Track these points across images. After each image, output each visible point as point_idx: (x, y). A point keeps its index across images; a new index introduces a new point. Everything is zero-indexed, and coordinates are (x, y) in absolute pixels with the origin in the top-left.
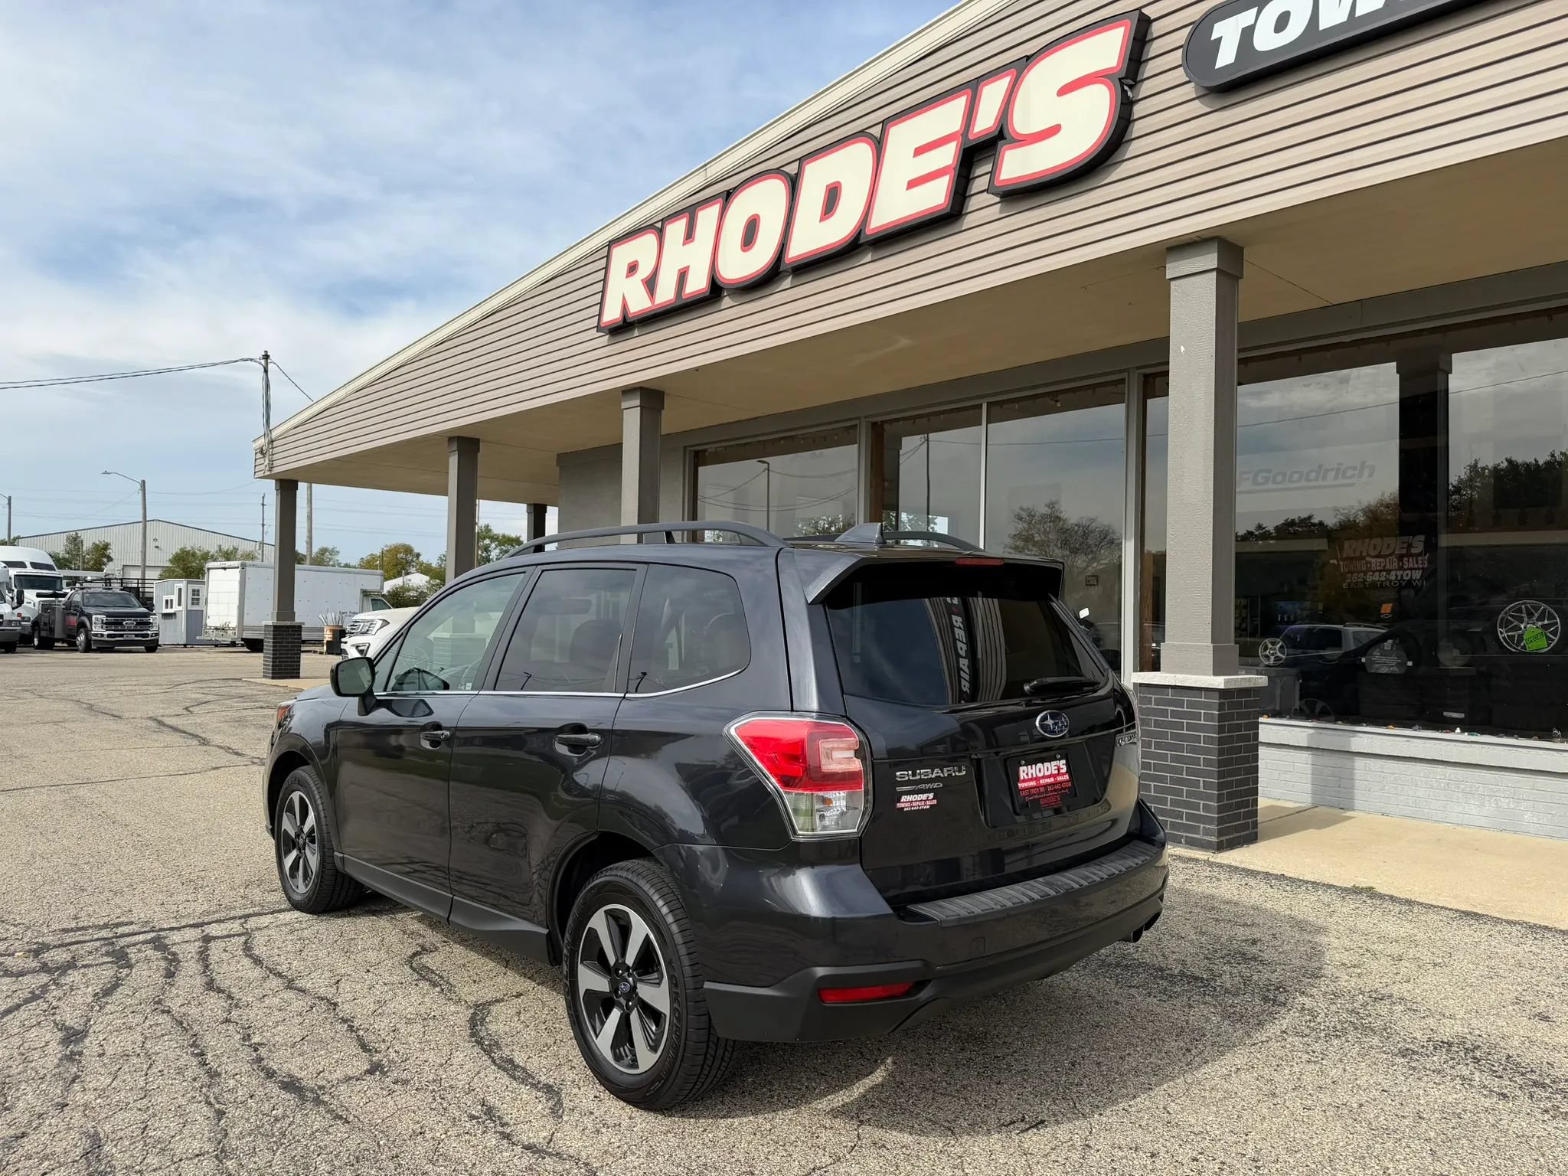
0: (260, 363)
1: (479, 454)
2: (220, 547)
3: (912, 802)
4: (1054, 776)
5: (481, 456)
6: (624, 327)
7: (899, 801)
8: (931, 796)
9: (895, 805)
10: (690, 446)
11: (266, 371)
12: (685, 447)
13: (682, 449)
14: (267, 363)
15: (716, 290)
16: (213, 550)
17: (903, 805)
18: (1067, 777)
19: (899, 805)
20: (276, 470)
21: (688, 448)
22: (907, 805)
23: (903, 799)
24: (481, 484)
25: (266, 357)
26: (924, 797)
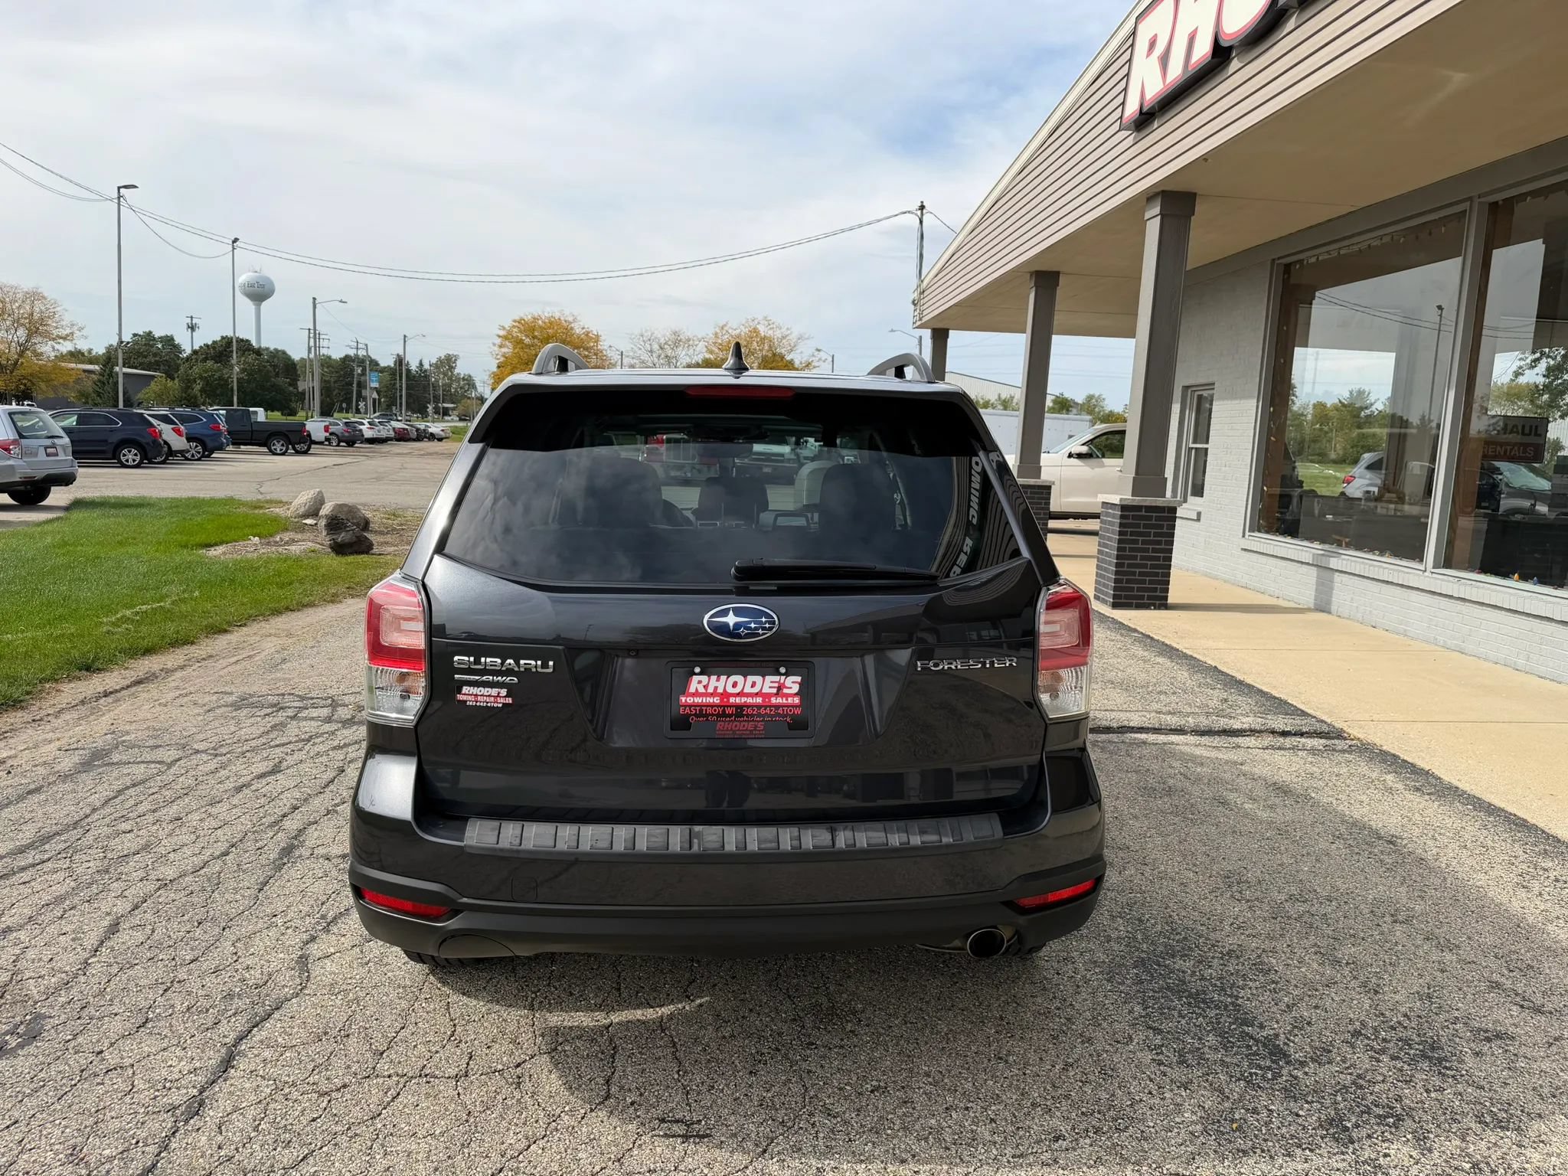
0: (916, 215)
1: (1058, 288)
2: (999, 395)
3: (476, 695)
4: (769, 696)
5: (1060, 292)
6: (1145, 119)
7: (460, 692)
8: (504, 692)
9: (455, 697)
10: (1279, 258)
11: (921, 222)
12: (1274, 260)
13: (1269, 263)
14: (922, 214)
15: (1221, 54)
16: (993, 398)
17: (465, 698)
18: (797, 700)
19: (460, 697)
20: (925, 319)
21: (1277, 262)
22: (469, 698)
23: (465, 689)
24: (1058, 318)
25: (922, 207)
26: (494, 691)
